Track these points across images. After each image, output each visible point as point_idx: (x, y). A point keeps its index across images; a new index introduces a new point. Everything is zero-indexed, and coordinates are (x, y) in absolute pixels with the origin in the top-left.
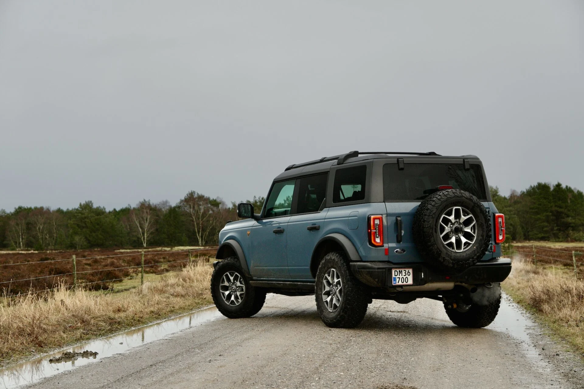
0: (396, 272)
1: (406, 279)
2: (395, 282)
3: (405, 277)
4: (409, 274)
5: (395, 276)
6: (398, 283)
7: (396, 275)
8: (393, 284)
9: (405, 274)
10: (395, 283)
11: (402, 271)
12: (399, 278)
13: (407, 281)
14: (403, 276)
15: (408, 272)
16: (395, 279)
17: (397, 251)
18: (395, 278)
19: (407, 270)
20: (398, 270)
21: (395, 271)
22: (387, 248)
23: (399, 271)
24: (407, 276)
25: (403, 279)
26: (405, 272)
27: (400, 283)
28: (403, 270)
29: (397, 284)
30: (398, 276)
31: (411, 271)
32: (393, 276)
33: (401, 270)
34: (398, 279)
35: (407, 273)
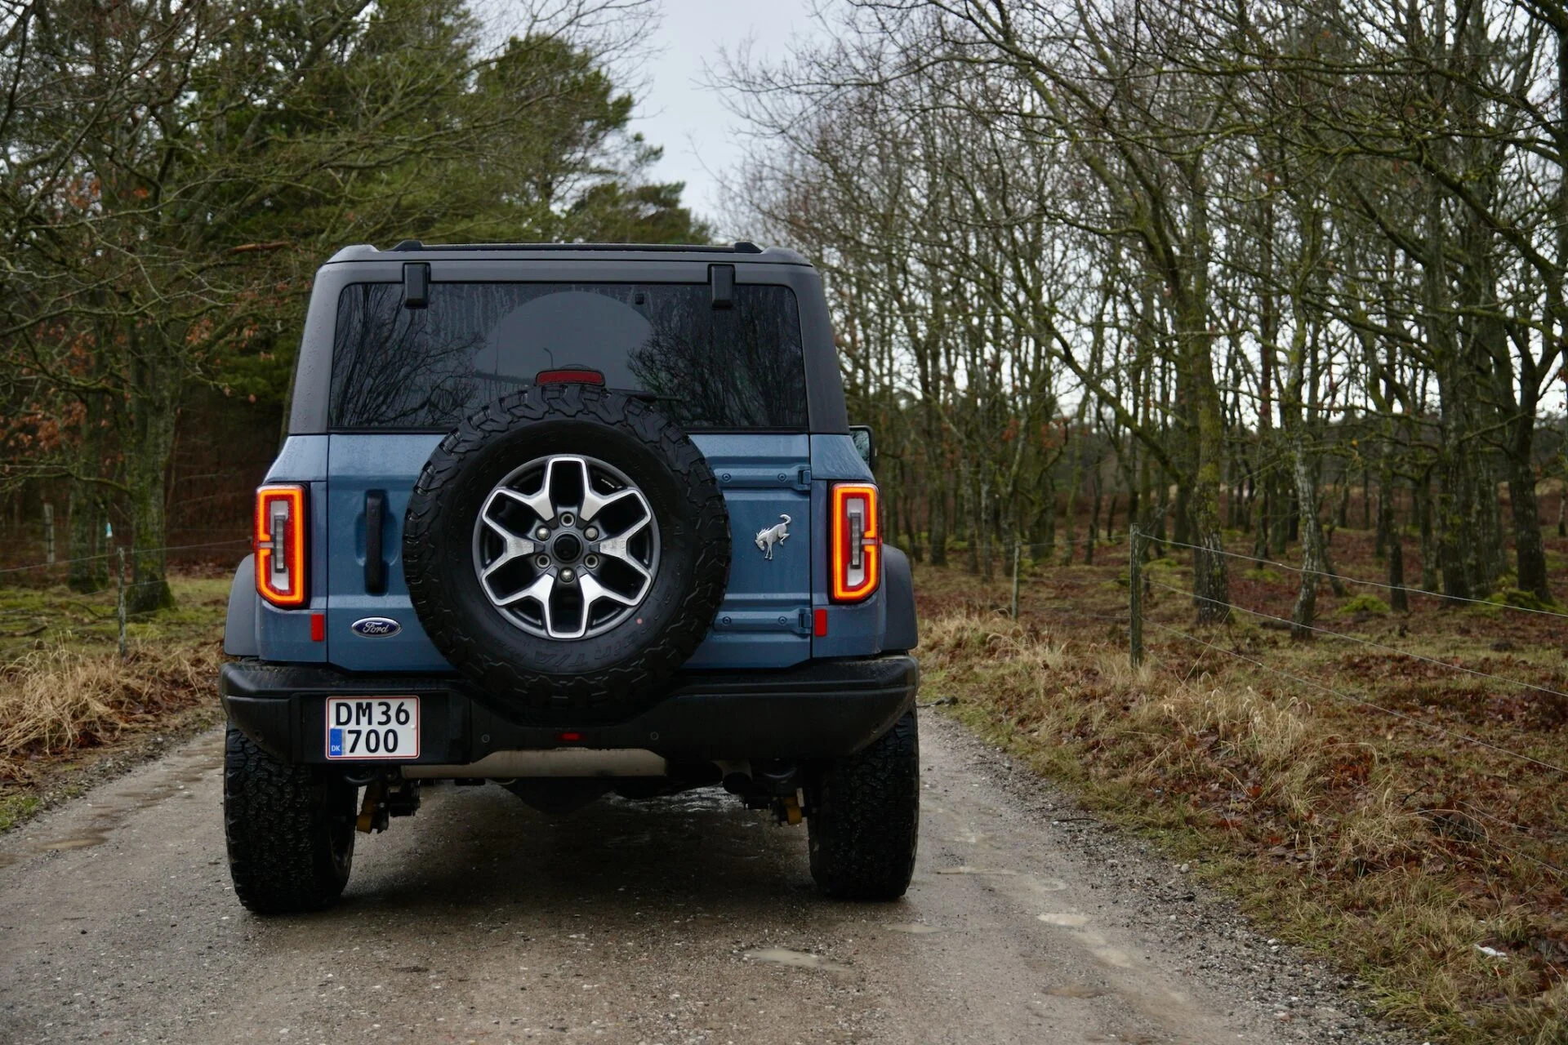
0: (343, 710)
1: (391, 736)
2: (337, 748)
3: (382, 730)
4: (402, 717)
5: (338, 723)
6: (352, 750)
7: (343, 718)
8: (329, 757)
9: (384, 719)
10: (339, 753)
11: (369, 706)
12: (358, 733)
13: (391, 746)
14: (375, 726)
15: (399, 711)
16: (337, 737)
17: (360, 628)
18: (340, 731)
19: (394, 704)
20: (353, 704)
21: (338, 706)
22: (322, 613)
23: (359, 706)
24: (393, 725)
25: (373, 736)
26: (384, 708)
27: (361, 752)
28: (375, 703)
29: (347, 754)
30: (352, 726)
31: (412, 706)
32: (332, 724)
33: (364, 702)
34: (350, 739)
35: (392, 713)
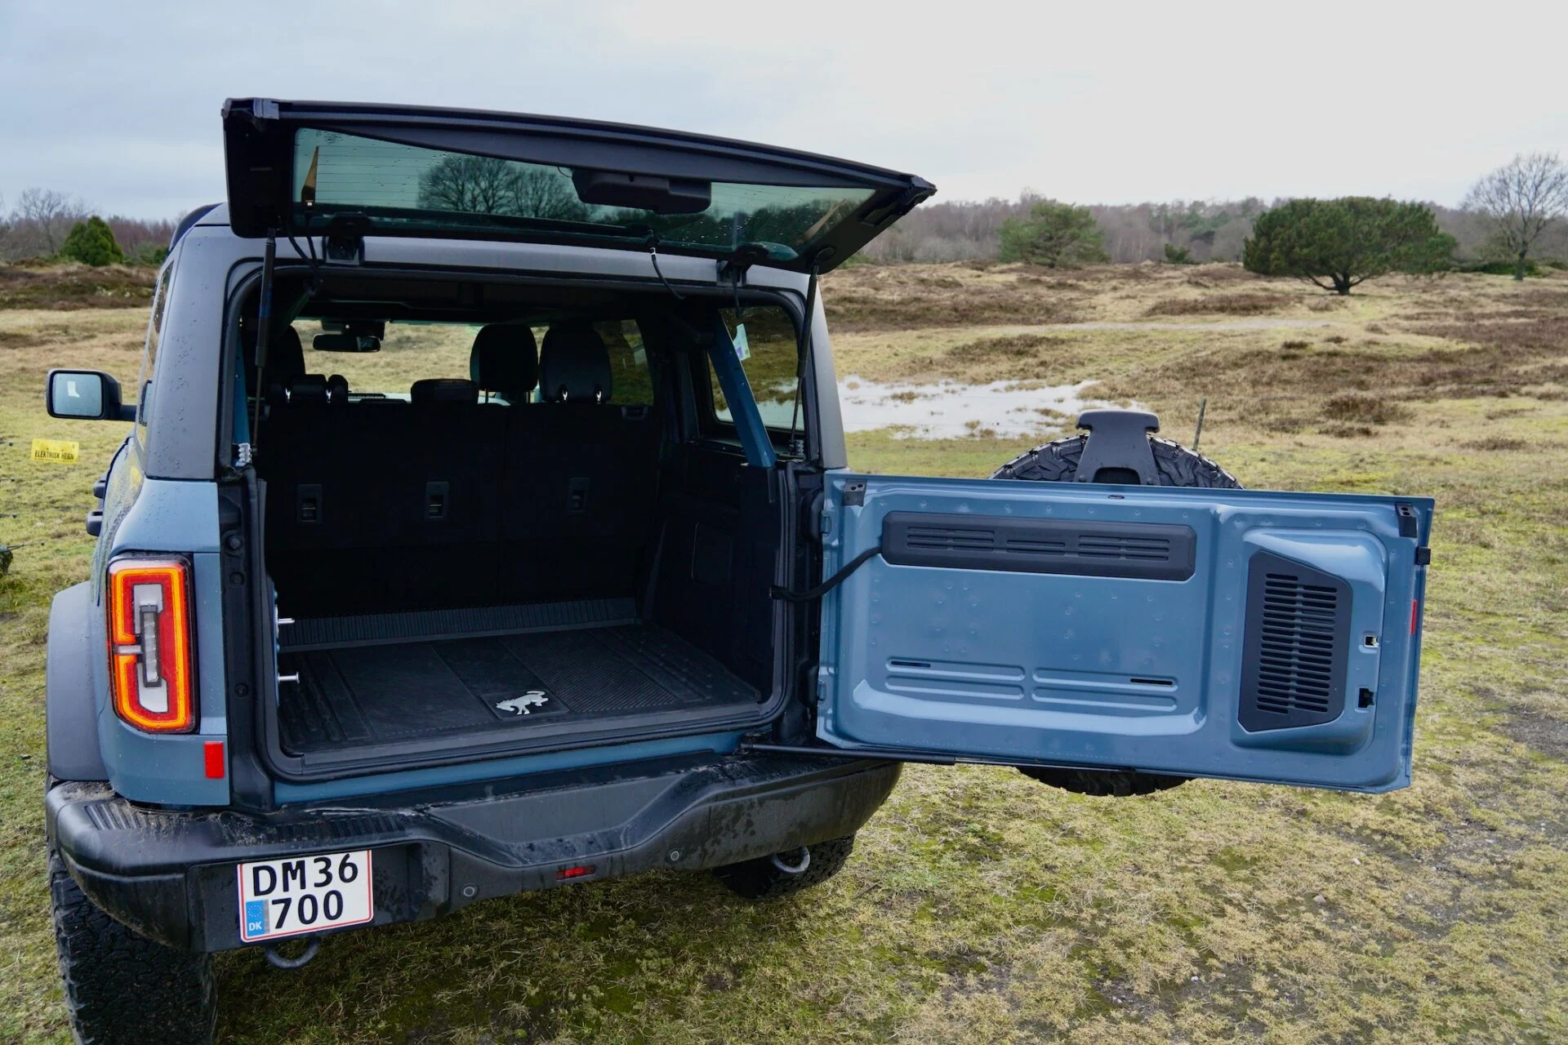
0: (264, 876)
2: (258, 926)
3: (320, 893)
4: (348, 872)
5: (257, 892)
6: (280, 925)
7: (264, 887)
8: (246, 938)
9: (323, 877)
11: (301, 865)
12: (287, 902)
13: (333, 911)
14: (310, 889)
15: (343, 865)
16: (259, 912)
19: (336, 859)
20: (277, 866)
21: (256, 871)
23: (287, 867)
24: (336, 884)
25: (308, 903)
26: (322, 865)
27: (293, 926)
28: (309, 861)
29: (274, 932)
30: (279, 893)
31: (362, 860)
32: (247, 894)
33: (294, 862)
34: (275, 911)
35: (334, 870)
